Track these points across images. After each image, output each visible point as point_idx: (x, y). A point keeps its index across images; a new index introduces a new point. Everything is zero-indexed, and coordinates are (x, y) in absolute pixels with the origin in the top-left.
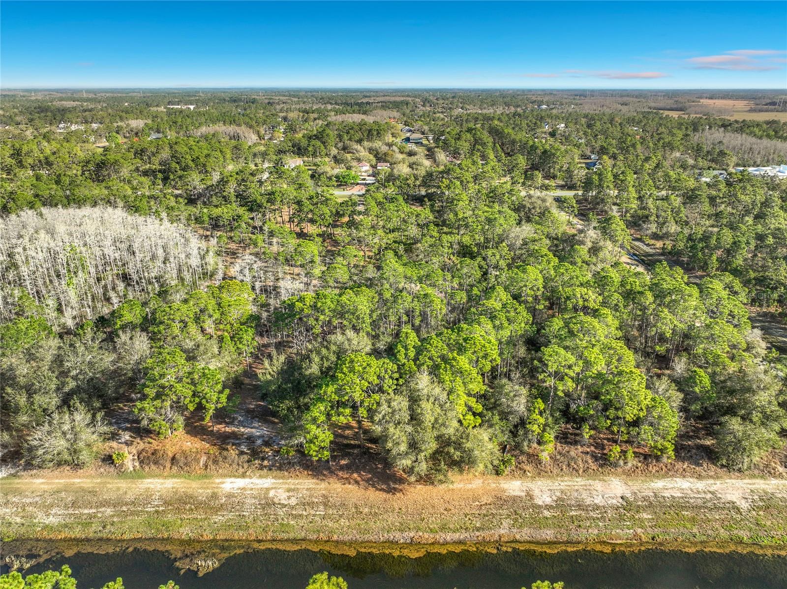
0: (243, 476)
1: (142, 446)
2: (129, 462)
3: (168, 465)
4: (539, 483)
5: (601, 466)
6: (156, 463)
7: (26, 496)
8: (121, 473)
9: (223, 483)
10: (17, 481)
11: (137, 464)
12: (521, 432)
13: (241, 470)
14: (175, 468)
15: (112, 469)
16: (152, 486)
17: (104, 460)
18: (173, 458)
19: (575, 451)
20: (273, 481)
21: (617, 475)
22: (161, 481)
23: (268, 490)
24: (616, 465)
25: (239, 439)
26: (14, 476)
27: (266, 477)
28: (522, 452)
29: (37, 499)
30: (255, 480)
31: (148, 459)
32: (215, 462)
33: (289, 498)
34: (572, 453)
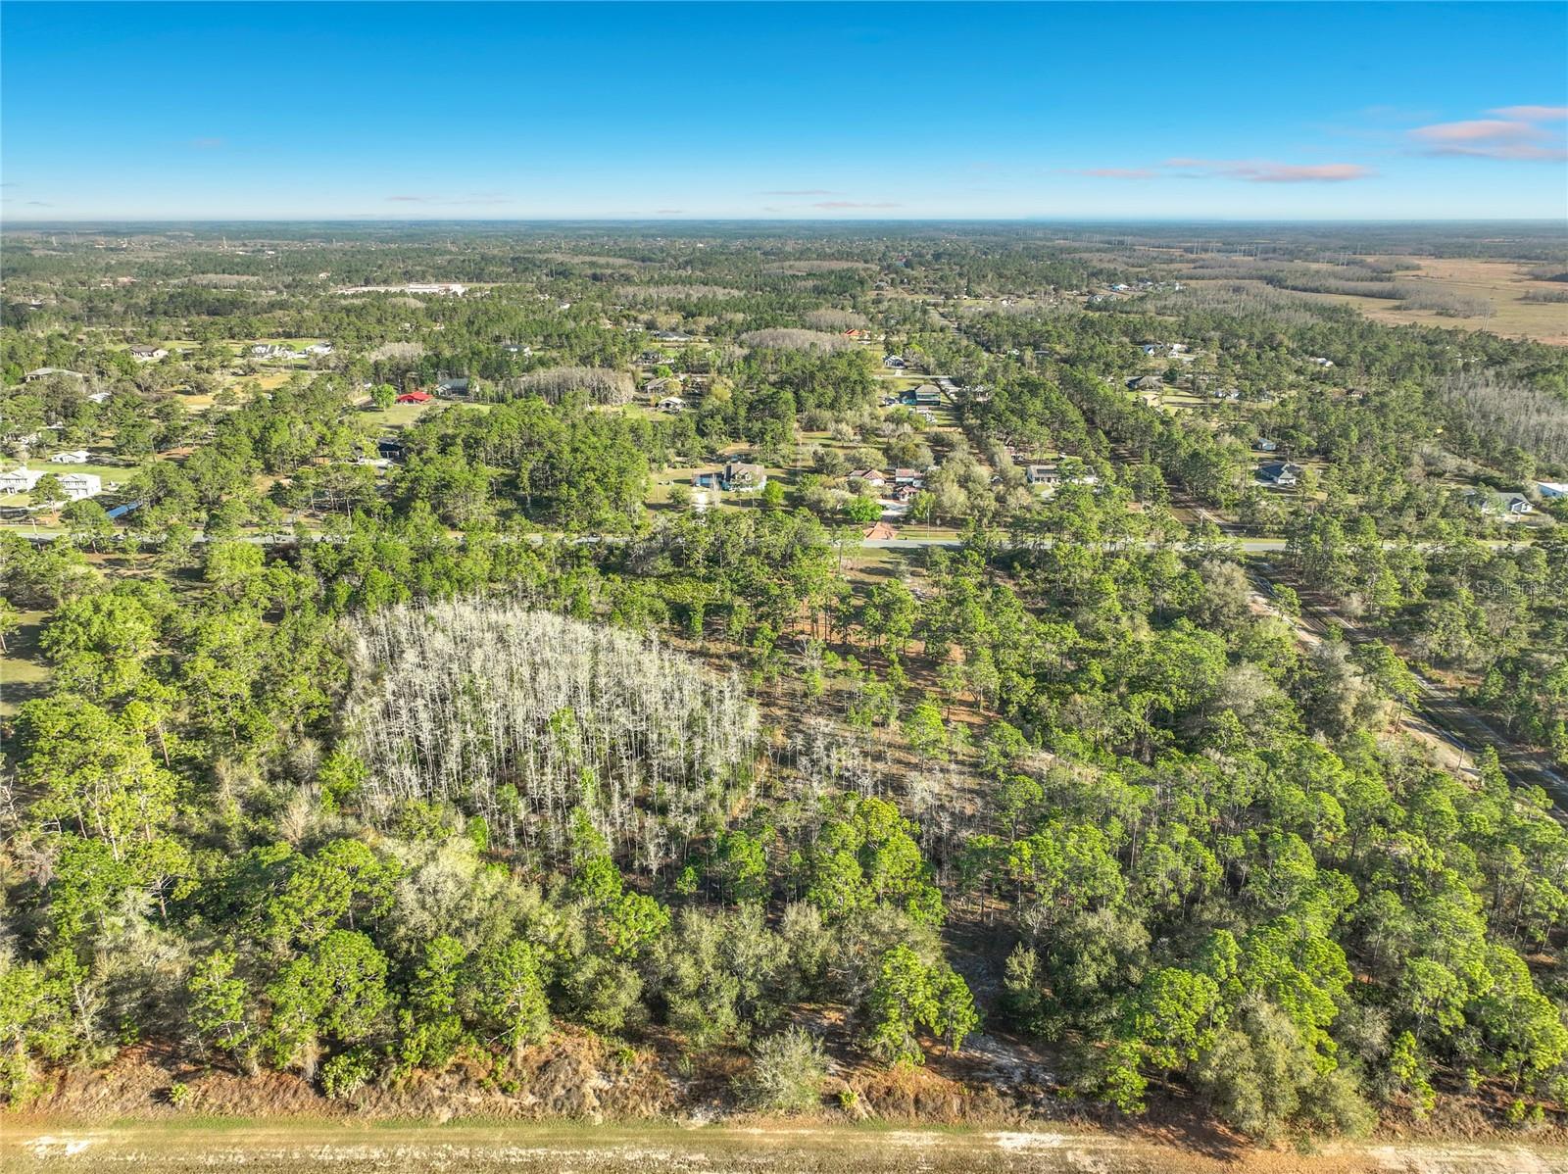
0: (1017, 1128)
1: (867, 1082)
2: (858, 1106)
3: (913, 1111)
4: (1420, 1151)
5: (1497, 1127)
6: (896, 1107)
7: (755, 1155)
8: (854, 1121)
9: (998, 1139)
10: (726, 1130)
11: (870, 1108)
12: (1381, 1074)
13: (1011, 1120)
14: (923, 1117)
15: (839, 1115)
16: (909, 1144)
17: (824, 1102)
18: (917, 1101)
19: (1458, 1103)
20: (1061, 1137)
21: (1524, 1142)
22: (913, 1134)
23: (1063, 1151)
24: (1519, 1127)
25: (987, 1071)
26: (716, 1122)
27: (1049, 1131)
28: (1384, 1103)
29: (771, 1159)
30: (1035, 1135)
31: (884, 1100)
32: (974, 1107)
33: (1095, 1163)
34: (1455, 1106)
